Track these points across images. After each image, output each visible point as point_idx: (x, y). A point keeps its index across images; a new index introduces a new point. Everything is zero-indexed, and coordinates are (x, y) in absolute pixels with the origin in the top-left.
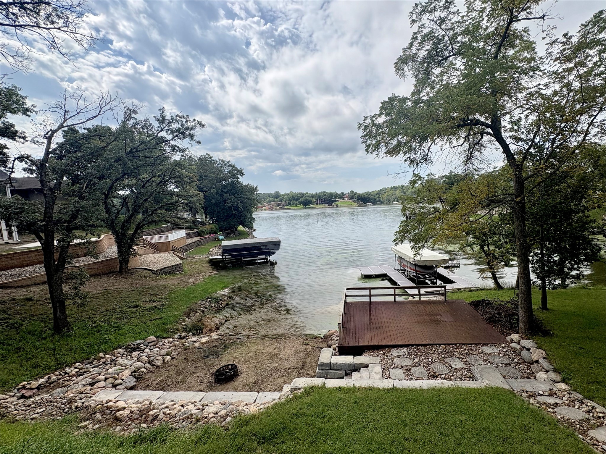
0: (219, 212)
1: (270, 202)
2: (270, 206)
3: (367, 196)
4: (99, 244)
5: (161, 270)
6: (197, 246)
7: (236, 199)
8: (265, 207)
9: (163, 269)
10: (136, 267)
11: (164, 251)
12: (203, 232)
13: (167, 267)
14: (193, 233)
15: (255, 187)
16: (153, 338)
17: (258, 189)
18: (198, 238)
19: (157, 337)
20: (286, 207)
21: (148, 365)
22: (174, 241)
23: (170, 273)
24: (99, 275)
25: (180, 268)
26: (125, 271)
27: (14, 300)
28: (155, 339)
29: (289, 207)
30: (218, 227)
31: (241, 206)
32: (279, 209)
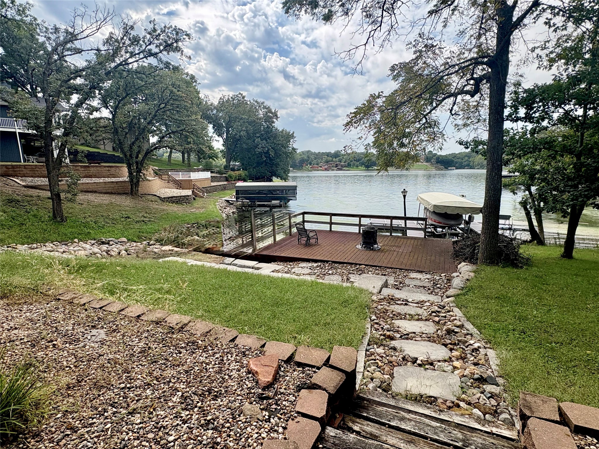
0: (250, 158)
1: (327, 162)
2: (326, 167)
3: (450, 158)
4: (121, 169)
5: (169, 198)
6: (222, 190)
7: (267, 145)
8: (321, 167)
9: (170, 197)
10: (148, 193)
11: (187, 189)
12: (231, 177)
13: (174, 197)
14: (221, 177)
15: (291, 133)
16: (125, 239)
17: (295, 135)
18: (225, 183)
19: (129, 240)
20: (344, 168)
21: (104, 253)
22: (197, 180)
23: (177, 203)
24: (115, 193)
25: (187, 199)
26: (136, 194)
27: (39, 196)
28: (126, 241)
29: (348, 169)
30: (247, 174)
31: (272, 154)
32: (336, 170)
